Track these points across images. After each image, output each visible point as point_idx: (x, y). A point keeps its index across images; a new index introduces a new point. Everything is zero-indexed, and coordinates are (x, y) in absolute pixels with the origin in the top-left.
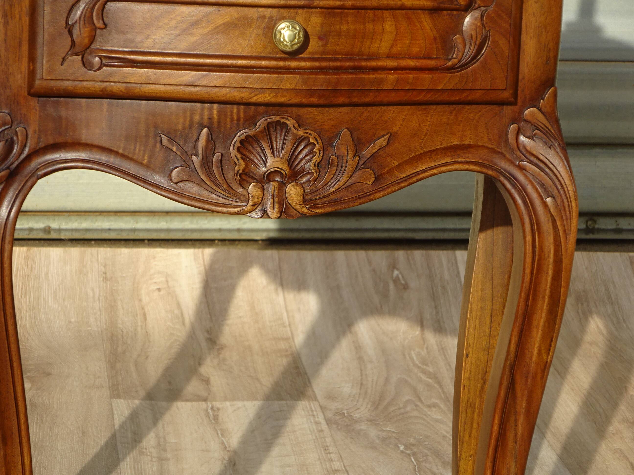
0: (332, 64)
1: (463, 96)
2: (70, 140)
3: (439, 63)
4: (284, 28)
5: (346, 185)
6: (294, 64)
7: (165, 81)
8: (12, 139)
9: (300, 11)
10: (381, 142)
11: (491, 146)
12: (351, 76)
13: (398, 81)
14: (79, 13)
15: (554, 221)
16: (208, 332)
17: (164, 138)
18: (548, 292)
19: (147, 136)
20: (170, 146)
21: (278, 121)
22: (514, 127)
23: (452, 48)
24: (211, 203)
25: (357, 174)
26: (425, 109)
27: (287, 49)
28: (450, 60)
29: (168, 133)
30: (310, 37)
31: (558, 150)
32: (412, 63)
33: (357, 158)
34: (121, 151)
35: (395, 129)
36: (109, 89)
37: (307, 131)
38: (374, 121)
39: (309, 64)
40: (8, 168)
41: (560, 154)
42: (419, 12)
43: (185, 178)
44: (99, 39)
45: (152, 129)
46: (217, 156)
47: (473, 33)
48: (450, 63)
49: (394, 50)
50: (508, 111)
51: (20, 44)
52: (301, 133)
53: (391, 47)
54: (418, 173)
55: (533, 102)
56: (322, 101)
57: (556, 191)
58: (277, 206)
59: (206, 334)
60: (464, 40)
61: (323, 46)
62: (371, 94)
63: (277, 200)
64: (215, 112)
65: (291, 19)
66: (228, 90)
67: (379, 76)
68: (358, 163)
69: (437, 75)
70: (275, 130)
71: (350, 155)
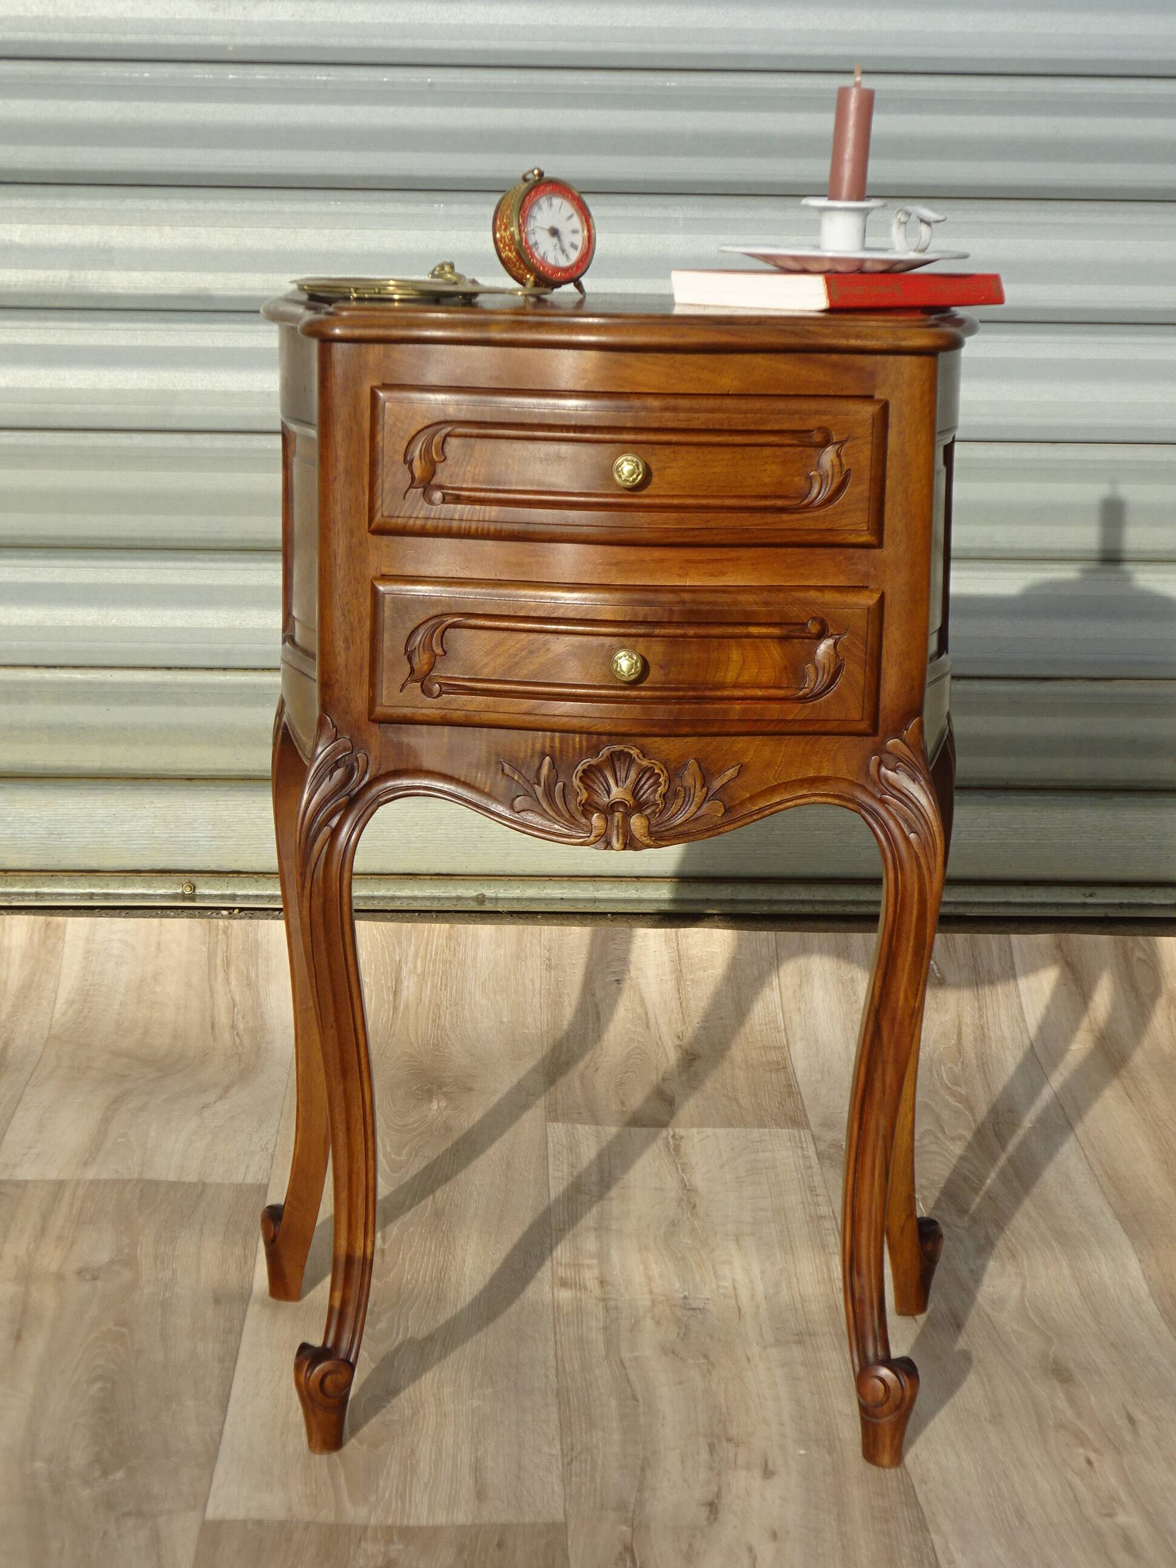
0: (673, 693)
1: (816, 727)
2: (411, 767)
3: (789, 693)
4: (621, 658)
5: (694, 817)
6: (634, 693)
7: (504, 710)
8: (352, 765)
9: (641, 639)
10: (731, 773)
11: (851, 779)
12: (694, 706)
13: (744, 711)
14: (418, 639)
15: (917, 858)
16: (678, 1037)
17: (506, 766)
18: (913, 934)
19: (488, 764)
20: (511, 775)
21: (622, 751)
22: (875, 759)
23: (804, 677)
24: (554, 834)
25: (705, 806)
26: (779, 740)
27: (624, 679)
28: (801, 689)
29: (510, 761)
30: (651, 666)
31: (923, 783)
32: (760, 693)
33: (705, 789)
34: (462, 779)
35: (746, 760)
36: (449, 716)
37: (653, 761)
38: (723, 752)
39: (649, 693)
40: (348, 794)
41: (925, 787)
42: (769, 640)
43: (526, 807)
44: (438, 665)
45: (493, 757)
46: (560, 785)
47: (826, 662)
48: (801, 693)
49: (741, 680)
50: (869, 741)
51: (361, 669)
52: (645, 763)
53: (739, 675)
54: (772, 806)
55: (897, 733)
56: (663, 731)
57: (920, 827)
58: (621, 838)
59: (675, 1039)
60: (816, 669)
61: (665, 675)
62: (717, 724)
63: (620, 831)
64: (557, 741)
65: (632, 649)
66: (567, 719)
67: (724, 706)
68: (707, 794)
69: (787, 706)
70: (619, 760)
71: (698, 786)
